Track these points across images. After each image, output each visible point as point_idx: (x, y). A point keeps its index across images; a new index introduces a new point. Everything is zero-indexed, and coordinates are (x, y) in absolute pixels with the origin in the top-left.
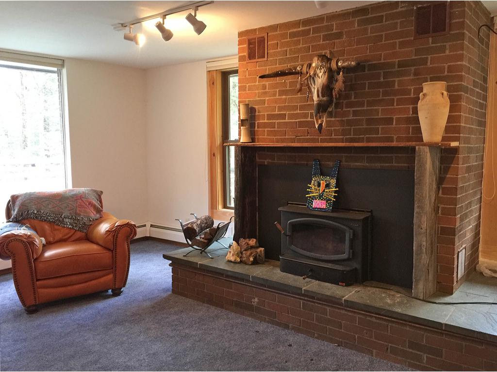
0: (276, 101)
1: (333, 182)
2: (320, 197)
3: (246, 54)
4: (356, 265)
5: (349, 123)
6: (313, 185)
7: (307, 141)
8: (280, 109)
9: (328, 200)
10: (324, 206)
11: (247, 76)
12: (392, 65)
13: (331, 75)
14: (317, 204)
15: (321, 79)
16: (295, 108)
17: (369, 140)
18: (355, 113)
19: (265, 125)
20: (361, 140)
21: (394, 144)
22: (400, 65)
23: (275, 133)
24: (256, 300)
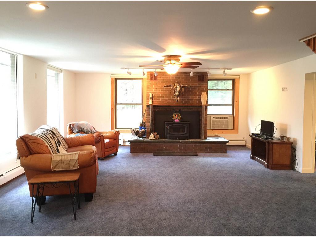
0: (160, 93)
1: (180, 115)
2: (177, 119)
3: (149, 78)
4: (188, 135)
5: (183, 100)
6: (174, 116)
7: (171, 104)
8: (162, 95)
9: (179, 119)
10: (178, 121)
11: (150, 84)
12: (193, 87)
13: (181, 88)
14: (176, 121)
15: (178, 89)
16: (167, 95)
17: (188, 104)
18: (184, 97)
19: (157, 99)
20: (186, 104)
21: (194, 105)
22: (195, 87)
23: (160, 102)
24: (164, 148)
